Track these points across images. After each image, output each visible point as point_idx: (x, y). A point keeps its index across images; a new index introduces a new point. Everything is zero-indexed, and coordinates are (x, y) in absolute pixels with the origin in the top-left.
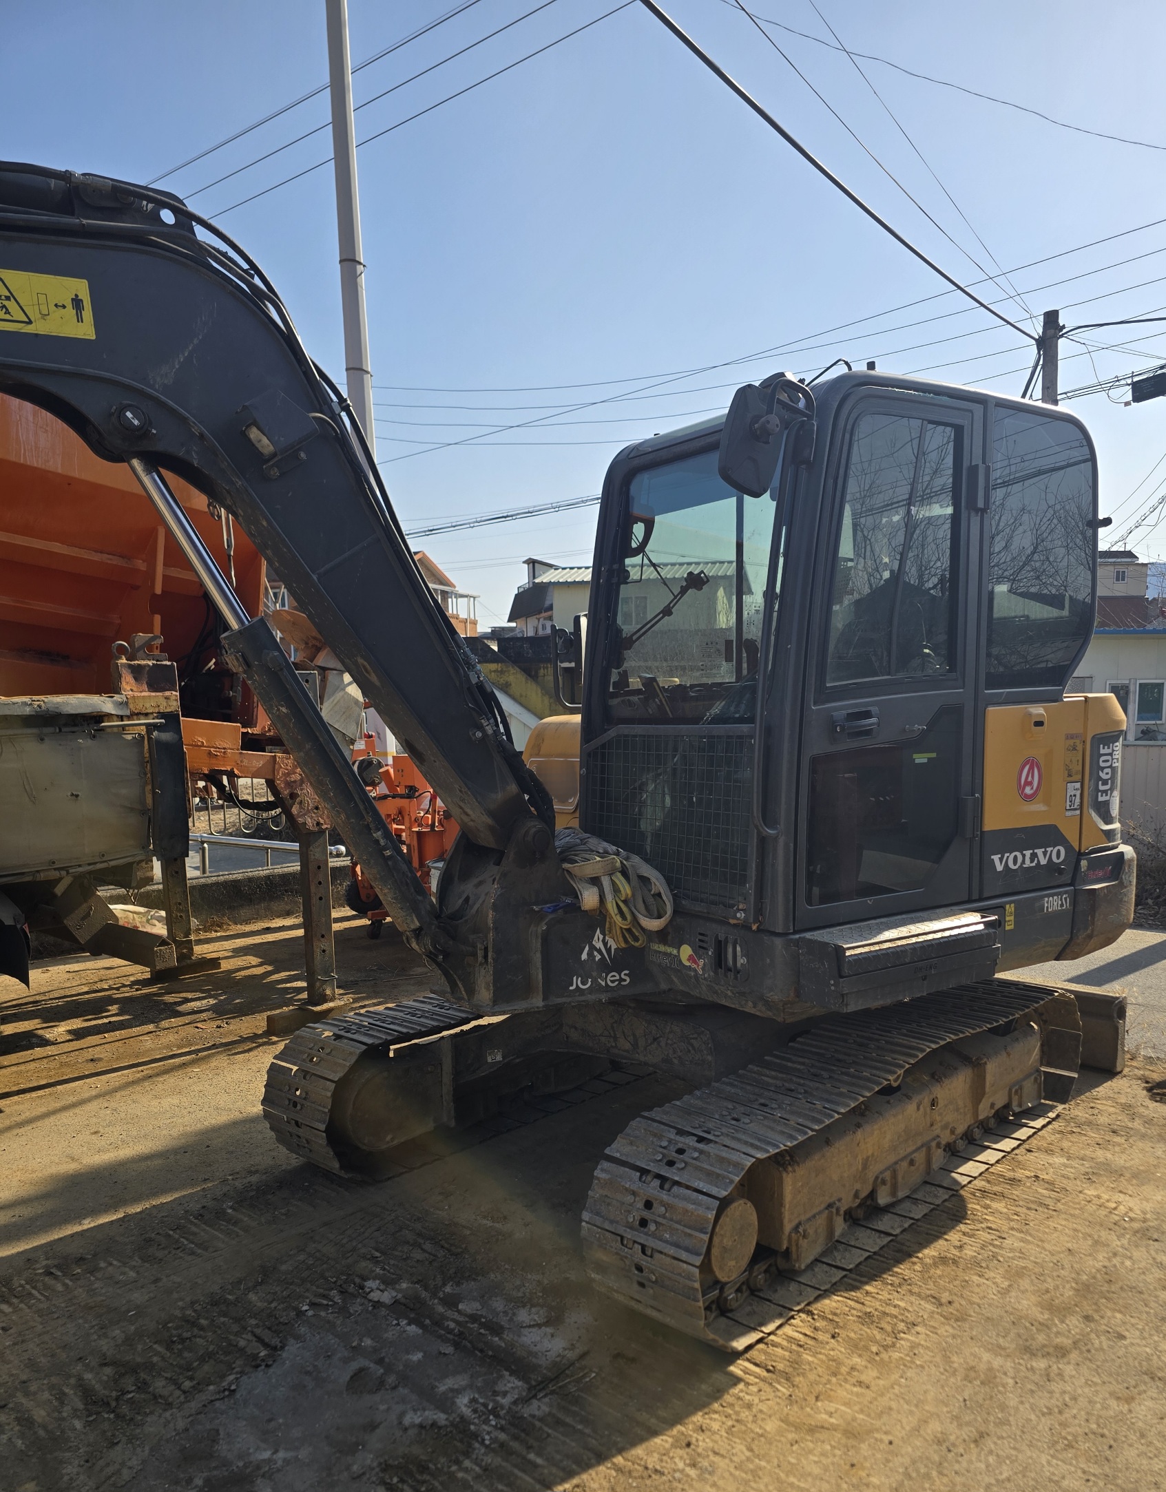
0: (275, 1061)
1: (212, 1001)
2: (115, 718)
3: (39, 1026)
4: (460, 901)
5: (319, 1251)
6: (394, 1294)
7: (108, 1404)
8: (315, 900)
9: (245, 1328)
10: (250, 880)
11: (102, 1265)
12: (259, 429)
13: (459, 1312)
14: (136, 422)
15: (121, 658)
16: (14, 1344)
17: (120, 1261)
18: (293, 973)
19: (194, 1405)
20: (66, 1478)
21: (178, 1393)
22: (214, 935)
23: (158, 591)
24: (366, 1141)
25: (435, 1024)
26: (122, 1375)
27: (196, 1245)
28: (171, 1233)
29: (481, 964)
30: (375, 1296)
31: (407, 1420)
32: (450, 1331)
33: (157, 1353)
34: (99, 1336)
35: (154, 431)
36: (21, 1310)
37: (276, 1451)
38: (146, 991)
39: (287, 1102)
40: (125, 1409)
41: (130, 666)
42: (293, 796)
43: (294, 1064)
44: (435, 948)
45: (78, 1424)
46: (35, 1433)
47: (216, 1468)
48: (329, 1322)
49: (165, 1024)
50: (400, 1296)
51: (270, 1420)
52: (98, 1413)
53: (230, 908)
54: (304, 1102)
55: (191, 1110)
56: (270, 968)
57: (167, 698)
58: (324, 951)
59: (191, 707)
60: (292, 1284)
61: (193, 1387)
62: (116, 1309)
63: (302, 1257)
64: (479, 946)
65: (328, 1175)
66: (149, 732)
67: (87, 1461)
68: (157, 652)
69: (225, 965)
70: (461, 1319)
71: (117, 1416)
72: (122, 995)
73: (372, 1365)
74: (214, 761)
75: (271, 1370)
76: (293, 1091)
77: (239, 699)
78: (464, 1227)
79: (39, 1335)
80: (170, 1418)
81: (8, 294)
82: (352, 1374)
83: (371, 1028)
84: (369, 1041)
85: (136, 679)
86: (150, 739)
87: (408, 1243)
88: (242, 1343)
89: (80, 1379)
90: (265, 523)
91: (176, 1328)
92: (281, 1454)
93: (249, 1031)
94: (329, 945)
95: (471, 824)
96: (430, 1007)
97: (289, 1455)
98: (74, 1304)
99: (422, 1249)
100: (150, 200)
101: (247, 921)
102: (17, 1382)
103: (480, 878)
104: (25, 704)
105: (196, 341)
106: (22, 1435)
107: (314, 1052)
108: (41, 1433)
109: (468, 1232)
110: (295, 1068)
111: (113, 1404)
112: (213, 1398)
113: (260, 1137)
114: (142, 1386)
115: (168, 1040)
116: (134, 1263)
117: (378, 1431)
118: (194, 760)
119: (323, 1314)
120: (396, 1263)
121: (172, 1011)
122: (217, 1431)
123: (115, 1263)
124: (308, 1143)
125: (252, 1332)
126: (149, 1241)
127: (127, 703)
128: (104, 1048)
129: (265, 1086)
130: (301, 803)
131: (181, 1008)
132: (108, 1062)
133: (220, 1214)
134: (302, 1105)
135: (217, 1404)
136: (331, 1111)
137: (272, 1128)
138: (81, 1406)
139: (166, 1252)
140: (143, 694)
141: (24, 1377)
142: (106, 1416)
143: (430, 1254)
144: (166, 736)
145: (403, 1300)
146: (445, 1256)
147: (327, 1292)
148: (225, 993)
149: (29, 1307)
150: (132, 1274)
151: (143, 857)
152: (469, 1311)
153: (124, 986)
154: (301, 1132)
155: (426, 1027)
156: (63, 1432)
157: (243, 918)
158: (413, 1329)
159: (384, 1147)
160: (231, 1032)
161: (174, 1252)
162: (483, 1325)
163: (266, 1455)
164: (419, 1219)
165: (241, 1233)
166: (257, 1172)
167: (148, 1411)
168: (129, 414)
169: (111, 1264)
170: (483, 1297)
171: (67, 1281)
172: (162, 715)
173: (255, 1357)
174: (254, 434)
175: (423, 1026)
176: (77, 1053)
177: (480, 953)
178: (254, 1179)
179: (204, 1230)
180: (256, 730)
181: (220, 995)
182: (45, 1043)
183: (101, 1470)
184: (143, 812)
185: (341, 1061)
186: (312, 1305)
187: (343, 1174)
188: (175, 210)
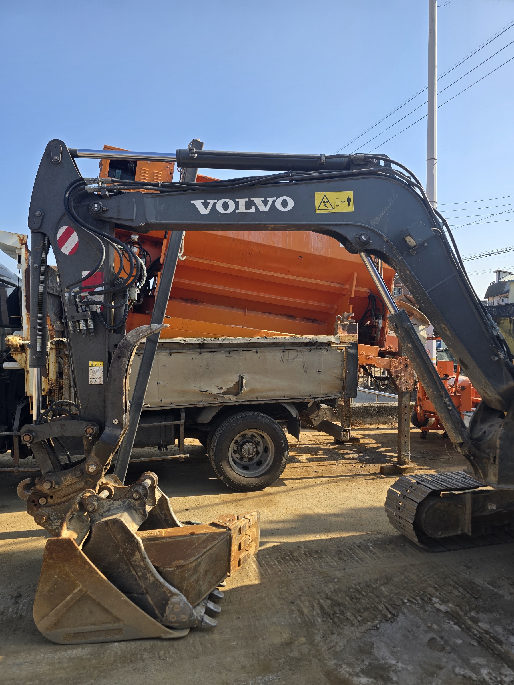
0: (391, 488)
1: (357, 456)
2: (335, 344)
3: (297, 454)
4: (481, 433)
5: (410, 576)
6: (446, 608)
7: (330, 616)
8: (403, 420)
9: (381, 602)
10: (371, 407)
11: (324, 556)
12: (411, 237)
13: (479, 626)
14: (365, 239)
15: (338, 322)
16: (296, 579)
17: (330, 556)
18: (389, 449)
19: (363, 628)
20: (316, 641)
21: (356, 621)
22: (356, 428)
23: (353, 296)
24: (430, 532)
25: (463, 486)
26: (334, 605)
27: (359, 558)
28: (349, 550)
29: (492, 464)
30: (437, 606)
31: (457, 670)
32: (475, 635)
33: (347, 601)
34: (325, 586)
35: (371, 242)
36: (297, 566)
37: (398, 662)
38: (332, 447)
39: (396, 507)
40: (336, 620)
41: (342, 324)
42: (397, 376)
43: (400, 491)
44: (470, 453)
45: (319, 620)
46: (304, 618)
47: (373, 660)
48: (417, 611)
49: (340, 461)
50: (449, 610)
51: (394, 647)
52: (326, 618)
53: (363, 418)
54: (403, 509)
55: (353, 500)
56: (379, 445)
57: (353, 337)
58: (406, 443)
59: (361, 340)
60: (399, 588)
61: (362, 620)
62: (330, 576)
63: (403, 577)
64: (491, 455)
65: (411, 542)
66: (346, 349)
67: (323, 637)
68: (350, 319)
69: (362, 441)
70: (480, 631)
71: (333, 622)
72: (324, 447)
73: (438, 638)
74: (367, 361)
75: (393, 624)
76: (399, 502)
77: (379, 337)
78: (478, 585)
79: (304, 578)
80: (354, 631)
81: (327, 200)
82: (429, 639)
83: (433, 482)
84: (433, 488)
85: (343, 329)
86: (346, 352)
87: (451, 585)
88: (380, 608)
89: (319, 601)
90: (408, 272)
91: (354, 592)
92: (400, 664)
93: (373, 471)
94: (408, 440)
95: (489, 398)
96: (460, 477)
97: (404, 666)
98: (315, 570)
99: (458, 590)
100: (376, 158)
101: (369, 424)
102: (297, 595)
103: (491, 423)
104: (306, 338)
105: (388, 207)
106: (300, 617)
107: (408, 488)
108: (306, 618)
109: (480, 589)
110: (400, 493)
111: (332, 616)
112: (370, 628)
113: (381, 518)
114: (342, 613)
115: (342, 469)
116: (335, 559)
117: (443, 670)
118: (361, 361)
119: (414, 606)
120: (446, 593)
121: (341, 457)
122: (373, 643)
123: (328, 557)
124: (404, 527)
125: (384, 604)
126: (340, 551)
127: (339, 338)
128: (320, 467)
129: (387, 498)
130: (400, 379)
131: (346, 456)
132: (321, 473)
133: (367, 548)
134: (403, 510)
135: (372, 631)
136: (416, 515)
137: (388, 516)
138: (320, 613)
139: (347, 558)
140: (345, 335)
141: (300, 594)
142: (329, 620)
143: (462, 594)
144: (352, 351)
145: (451, 612)
146: (470, 597)
147: (415, 597)
148: (362, 453)
149: (300, 566)
150: (335, 564)
151: (340, 397)
152: (484, 628)
153: (325, 444)
154: (401, 521)
155: (459, 487)
156: (314, 621)
157: (368, 422)
158: (456, 627)
159: (438, 537)
160: (366, 470)
161: (350, 559)
162: (492, 637)
163: (394, 662)
164: (455, 575)
165: (376, 558)
166: (380, 533)
167: (345, 624)
168: (363, 237)
169: (327, 557)
170: (490, 623)
171: (312, 559)
172: (352, 343)
173: (386, 616)
174: (408, 239)
175: (457, 486)
176: (310, 467)
177: (492, 459)
178: (380, 536)
179: (361, 553)
180: (384, 349)
181: (360, 453)
182: (299, 461)
183: (329, 643)
184: (341, 379)
185: (420, 495)
186: (409, 600)
187: (419, 544)
188: (385, 160)
